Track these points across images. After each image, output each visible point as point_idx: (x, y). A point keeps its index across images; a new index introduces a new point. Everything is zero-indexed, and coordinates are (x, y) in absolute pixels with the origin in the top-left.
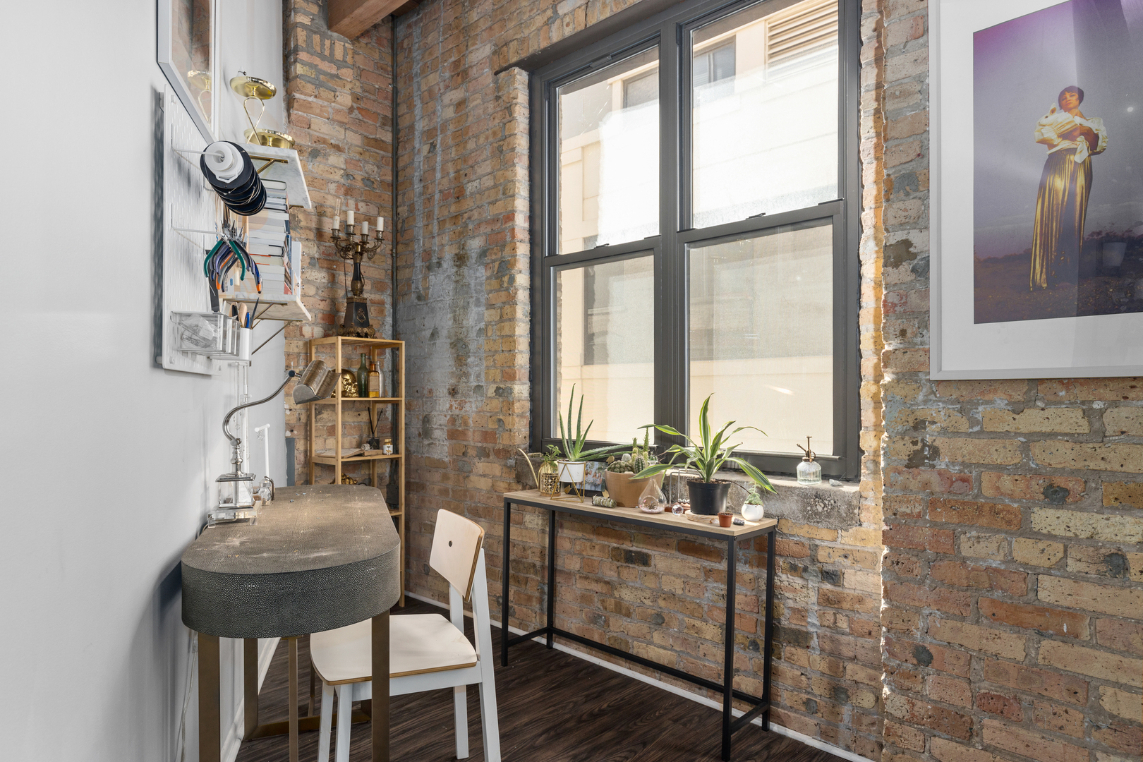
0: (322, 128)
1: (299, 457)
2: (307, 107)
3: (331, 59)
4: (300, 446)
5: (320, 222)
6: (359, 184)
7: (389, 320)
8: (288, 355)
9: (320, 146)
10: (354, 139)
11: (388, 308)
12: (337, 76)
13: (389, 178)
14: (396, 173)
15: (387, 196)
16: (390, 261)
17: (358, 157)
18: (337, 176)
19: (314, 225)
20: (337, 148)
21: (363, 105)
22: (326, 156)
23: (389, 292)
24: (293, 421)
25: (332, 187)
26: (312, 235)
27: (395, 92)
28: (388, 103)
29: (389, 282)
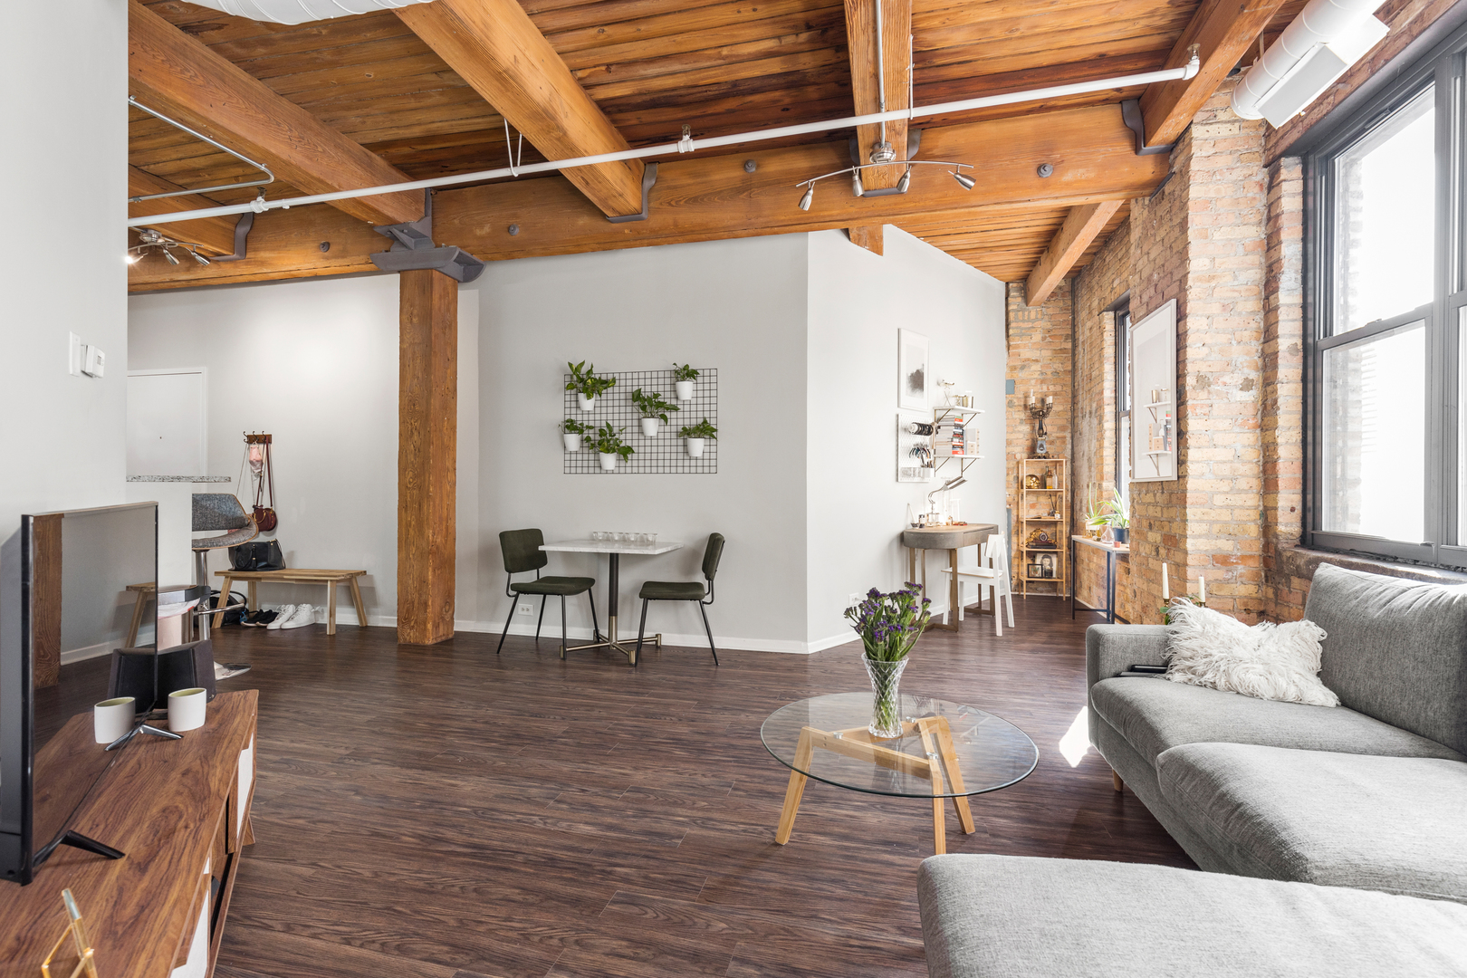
0: (1027, 353)
1: (1014, 518)
2: (1017, 347)
3: (1029, 320)
4: (1014, 512)
5: (1026, 401)
6: (1050, 376)
7: (1069, 446)
8: (1008, 469)
9: (1026, 363)
10: (1047, 353)
11: (1069, 440)
12: (1033, 327)
13: (1070, 368)
14: (1074, 364)
15: (1068, 378)
16: (1070, 414)
17: (1049, 362)
18: (1036, 375)
19: (1022, 403)
20: (1037, 361)
21: (1052, 333)
22: (1029, 367)
23: (1069, 431)
24: (1011, 500)
25: (1033, 382)
26: (1021, 408)
27: (1074, 319)
28: (1069, 327)
29: (1070, 426)
